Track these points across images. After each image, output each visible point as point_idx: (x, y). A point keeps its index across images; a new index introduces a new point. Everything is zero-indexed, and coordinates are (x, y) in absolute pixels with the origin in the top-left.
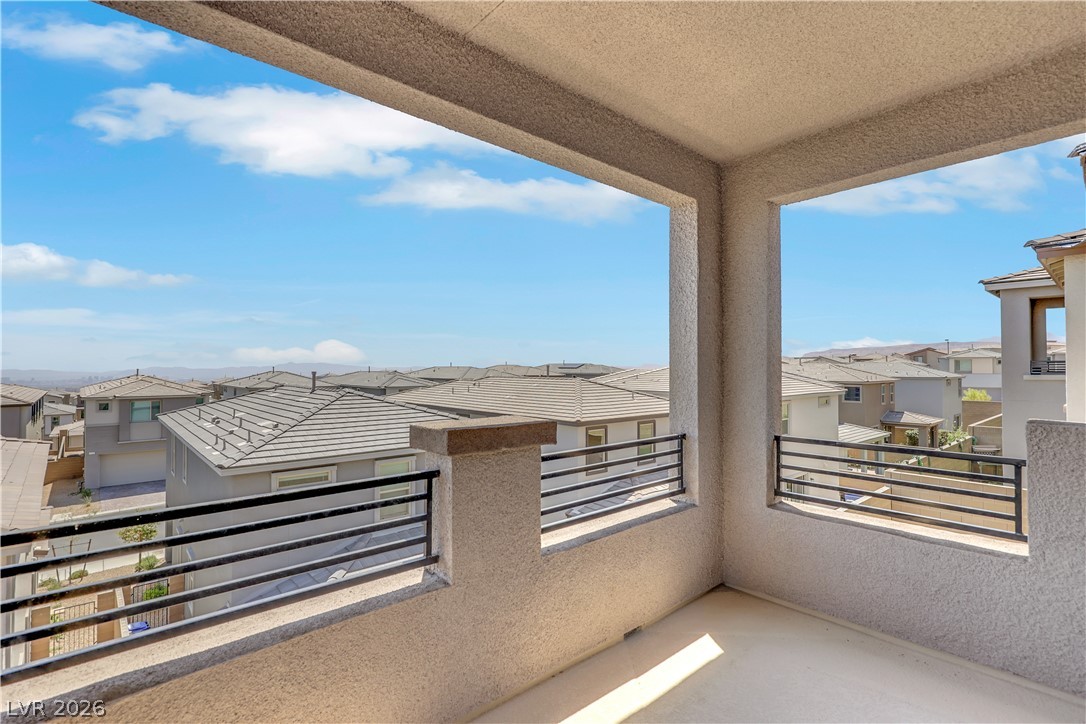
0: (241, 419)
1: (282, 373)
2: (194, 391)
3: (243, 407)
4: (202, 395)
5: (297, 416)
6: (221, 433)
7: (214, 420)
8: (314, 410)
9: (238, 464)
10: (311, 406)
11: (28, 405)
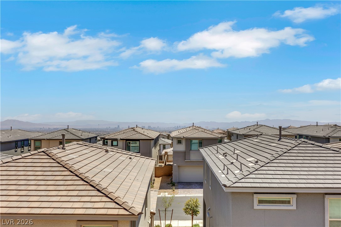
0: (237, 155)
1: (262, 126)
2: (217, 135)
3: (239, 146)
4: (221, 137)
5: (269, 156)
6: (227, 163)
7: (224, 154)
8: (280, 153)
9: (234, 185)
10: (278, 150)
11: (153, 139)
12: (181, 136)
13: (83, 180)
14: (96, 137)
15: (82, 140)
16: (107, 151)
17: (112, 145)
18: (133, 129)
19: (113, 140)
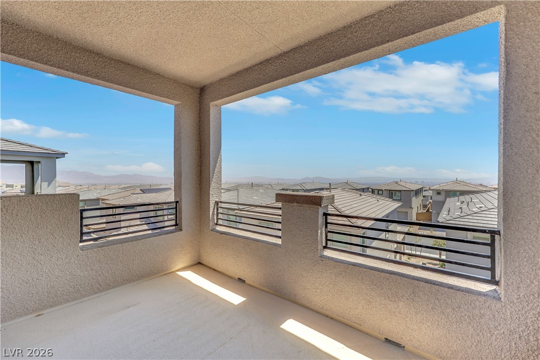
11: (413, 191)
12: (441, 188)
13: (335, 208)
14: (368, 188)
15: (357, 190)
16: (361, 195)
17: (378, 194)
18: (397, 183)
19: (379, 190)
